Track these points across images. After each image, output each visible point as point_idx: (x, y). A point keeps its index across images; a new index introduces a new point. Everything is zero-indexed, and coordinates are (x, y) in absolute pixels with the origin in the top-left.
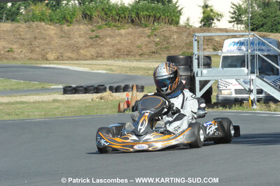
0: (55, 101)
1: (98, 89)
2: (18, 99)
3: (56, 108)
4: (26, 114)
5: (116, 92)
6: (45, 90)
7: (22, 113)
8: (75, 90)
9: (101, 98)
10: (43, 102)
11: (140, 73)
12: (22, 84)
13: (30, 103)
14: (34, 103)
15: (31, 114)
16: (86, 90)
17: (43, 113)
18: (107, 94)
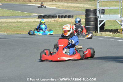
0: (35, 21)
1: (53, 17)
2: (18, 20)
3: (35, 25)
4: (22, 27)
5: (61, 18)
6: (30, 16)
7: (21, 27)
8: (43, 17)
9: (55, 21)
10: (30, 22)
11: (72, 9)
12: (20, 13)
13: (24, 22)
14: (26, 22)
15: (24, 27)
16: (48, 17)
17: (29, 27)
18: (58, 19)
